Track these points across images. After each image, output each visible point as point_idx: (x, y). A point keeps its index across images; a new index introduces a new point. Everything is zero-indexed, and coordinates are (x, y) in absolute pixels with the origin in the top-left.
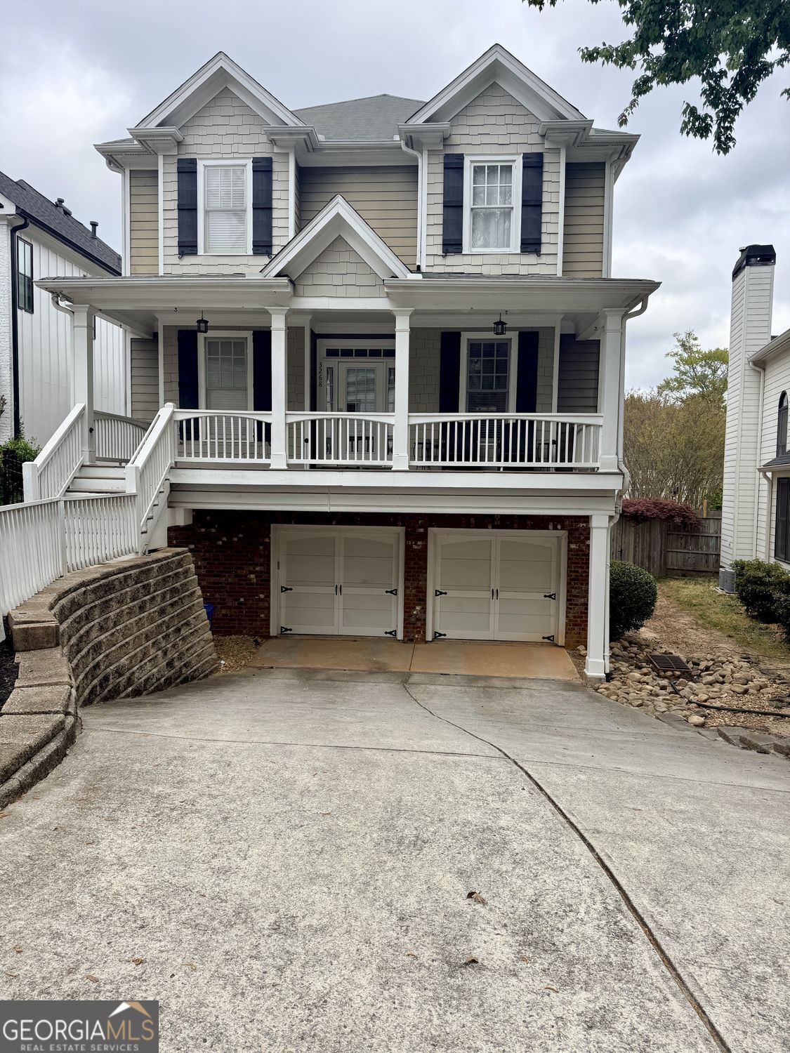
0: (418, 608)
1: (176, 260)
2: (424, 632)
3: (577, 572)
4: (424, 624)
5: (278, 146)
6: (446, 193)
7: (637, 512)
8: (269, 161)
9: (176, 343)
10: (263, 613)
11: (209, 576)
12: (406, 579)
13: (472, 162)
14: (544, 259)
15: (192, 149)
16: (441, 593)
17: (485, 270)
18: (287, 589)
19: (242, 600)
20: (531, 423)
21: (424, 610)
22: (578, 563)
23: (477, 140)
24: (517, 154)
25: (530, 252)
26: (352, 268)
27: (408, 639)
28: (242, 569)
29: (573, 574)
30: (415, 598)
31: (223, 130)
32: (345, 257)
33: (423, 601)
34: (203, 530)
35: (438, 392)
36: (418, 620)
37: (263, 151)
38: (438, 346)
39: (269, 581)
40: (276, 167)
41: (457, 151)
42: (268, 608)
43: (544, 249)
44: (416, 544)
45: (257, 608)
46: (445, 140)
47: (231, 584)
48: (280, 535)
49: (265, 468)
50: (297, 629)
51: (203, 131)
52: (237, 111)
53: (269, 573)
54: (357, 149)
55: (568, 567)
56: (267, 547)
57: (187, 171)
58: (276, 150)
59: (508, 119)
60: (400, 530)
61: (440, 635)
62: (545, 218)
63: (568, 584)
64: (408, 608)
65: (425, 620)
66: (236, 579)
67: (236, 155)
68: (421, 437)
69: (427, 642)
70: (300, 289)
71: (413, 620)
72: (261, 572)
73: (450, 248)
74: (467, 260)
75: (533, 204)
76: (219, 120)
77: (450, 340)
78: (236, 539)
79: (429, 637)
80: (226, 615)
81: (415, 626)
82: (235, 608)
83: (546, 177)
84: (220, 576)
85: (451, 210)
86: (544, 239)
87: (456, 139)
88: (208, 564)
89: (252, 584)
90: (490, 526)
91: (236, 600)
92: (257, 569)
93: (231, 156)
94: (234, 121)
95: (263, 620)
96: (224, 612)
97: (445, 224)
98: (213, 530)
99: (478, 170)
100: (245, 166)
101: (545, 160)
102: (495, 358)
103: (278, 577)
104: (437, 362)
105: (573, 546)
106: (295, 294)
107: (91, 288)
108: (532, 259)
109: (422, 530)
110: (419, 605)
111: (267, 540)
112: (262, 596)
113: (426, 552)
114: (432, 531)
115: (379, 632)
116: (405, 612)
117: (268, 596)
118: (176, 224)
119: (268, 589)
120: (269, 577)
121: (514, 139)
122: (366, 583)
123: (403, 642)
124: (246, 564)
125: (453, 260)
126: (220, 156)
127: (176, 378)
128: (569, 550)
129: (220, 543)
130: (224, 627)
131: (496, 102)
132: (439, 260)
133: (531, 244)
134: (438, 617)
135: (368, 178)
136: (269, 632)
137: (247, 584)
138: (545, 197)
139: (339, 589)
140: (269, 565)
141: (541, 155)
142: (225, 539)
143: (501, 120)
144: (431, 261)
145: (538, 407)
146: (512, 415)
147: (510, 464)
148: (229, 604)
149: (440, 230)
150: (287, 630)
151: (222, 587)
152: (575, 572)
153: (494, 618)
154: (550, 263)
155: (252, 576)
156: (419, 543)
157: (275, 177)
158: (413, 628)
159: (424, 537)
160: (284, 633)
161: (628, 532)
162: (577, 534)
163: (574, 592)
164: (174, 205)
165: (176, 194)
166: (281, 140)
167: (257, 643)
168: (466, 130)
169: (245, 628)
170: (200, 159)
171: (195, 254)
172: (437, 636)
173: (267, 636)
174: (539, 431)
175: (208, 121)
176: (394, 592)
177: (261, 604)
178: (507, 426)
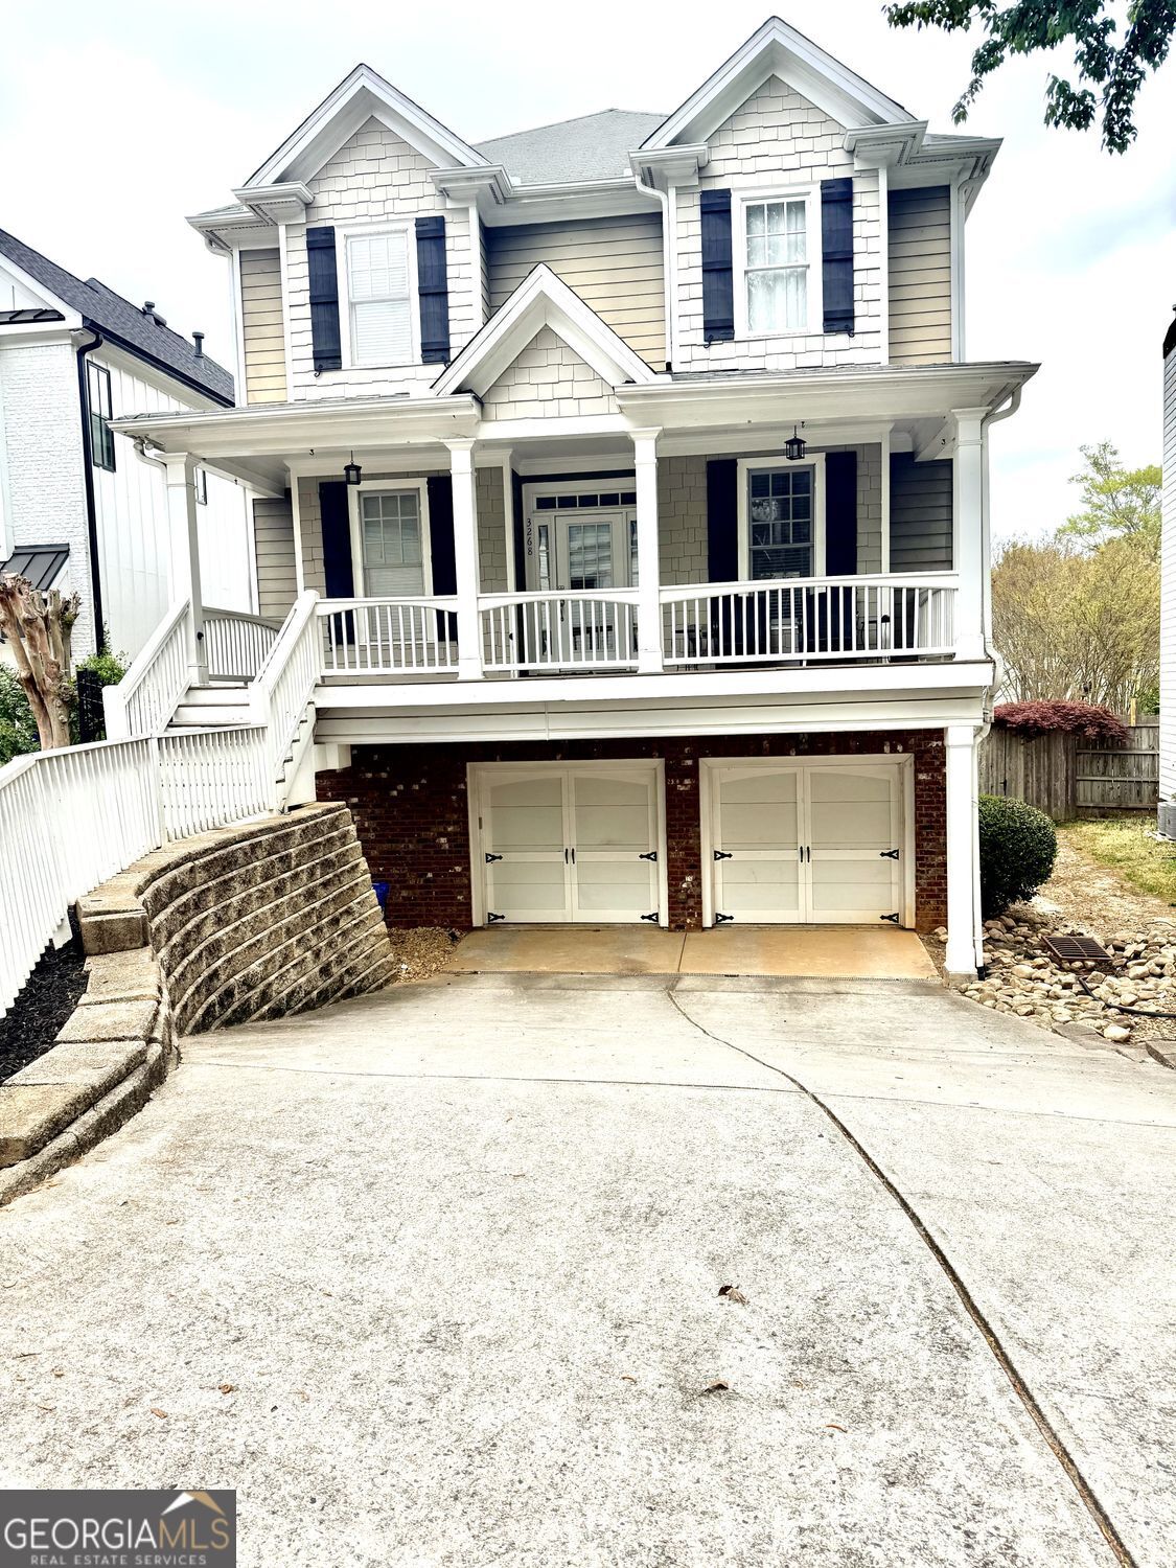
0: (689, 879)
1: (310, 378)
2: (700, 915)
3: (931, 815)
4: (700, 903)
5: (452, 199)
6: (705, 251)
7: (1027, 721)
8: (440, 222)
9: (317, 502)
10: (460, 893)
11: (380, 842)
12: (669, 837)
13: (743, 200)
14: (858, 340)
15: (327, 213)
16: (723, 856)
17: (771, 364)
18: (494, 858)
19: (430, 875)
20: (848, 590)
21: (698, 882)
22: (932, 802)
23: (749, 166)
24: (812, 182)
25: (838, 332)
26: (566, 373)
27: (677, 925)
28: (429, 830)
29: (925, 819)
30: (684, 863)
31: (369, 181)
32: (555, 357)
33: (696, 868)
34: (369, 775)
35: (705, 552)
36: (689, 896)
37: (431, 207)
38: (703, 482)
39: (468, 846)
40: (450, 230)
41: (719, 185)
42: (469, 886)
43: (859, 325)
44: (681, 783)
45: (453, 887)
46: (702, 170)
47: (413, 852)
48: (481, 778)
49: (451, 679)
50: (513, 916)
51: (341, 184)
52: (391, 151)
53: (467, 834)
54: (568, 194)
55: (917, 809)
56: (463, 796)
57: (322, 244)
58: (450, 205)
59: (797, 131)
60: (657, 764)
61: (725, 918)
62: (858, 278)
63: (918, 834)
64: (674, 879)
65: (700, 896)
66: (420, 846)
67: (392, 217)
68: (679, 623)
69: (704, 929)
70: (492, 410)
71: (682, 897)
72: (455, 834)
73: (715, 334)
74: (742, 349)
75: (838, 257)
76: (364, 167)
77: (721, 471)
78: (416, 787)
79: (708, 921)
80: (408, 898)
81: (685, 907)
82: (421, 887)
83: (857, 214)
84: (397, 842)
85: (714, 276)
86: (859, 308)
87: (717, 168)
88: (378, 824)
89: (444, 851)
90: (793, 752)
91: (421, 876)
92: (450, 829)
93: (384, 218)
94: (385, 166)
95: (461, 904)
96: (404, 893)
97: (706, 297)
98: (384, 775)
99: (752, 212)
100: (405, 231)
101: (856, 189)
102: (791, 496)
103: (481, 841)
104: (700, 509)
105: (922, 777)
106: (484, 417)
107: (189, 427)
108: (841, 340)
109: (689, 762)
110: (691, 874)
111: (462, 787)
112: (458, 869)
113: (698, 794)
114: (707, 764)
115: (634, 916)
116: (670, 885)
117: (467, 869)
118: (308, 325)
119: (468, 857)
120: (468, 840)
121: (807, 159)
122: (609, 844)
123: (669, 929)
124: (434, 823)
125: (721, 349)
126: (367, 219)
127: (320, 553)
128: (917, 782)
129: (395, 793)
130: (406, 916)
131: (777, 105)
132: (701, 352)
133: (839, 319)
134: (720, 891)
135: (586, 236)
136: (471, 922)
137: (436, 852)
138: (858, 245)
139: (570, 855)
140: (466, 823)
141: (848, 182)
142: (401, 787)
143: (785, 133)
144: (685, 354)
145: (860, 566)
146: (820, 581)
147: (817, 655)
148: (411, 883)
149: (698, 307)
150: (496, 917)
151: (401, 858)
152: (926, 815)
153: (805, 892)
154: (869, 343)
155: (443, 840)
156: (687, 782)
157: (449, 244)
158: (683, 909)
159: (694, 773)
160: (494, 922)
161: (1014, 752)
162: (927, 758)
163: (927, 846)
164: (305, 297)
165: (306, 283)
166: (455, 189)
167: (454, 938)
168: (731, 152)
169: (436, 916)
170: (340, 226)
171: (338, 367)
172: (720, 920)
173: (469, 928)
174: (859, 603)
175: (348, 170)
176: (653, 856)
177: (457, 881)
178: (810, 599)
